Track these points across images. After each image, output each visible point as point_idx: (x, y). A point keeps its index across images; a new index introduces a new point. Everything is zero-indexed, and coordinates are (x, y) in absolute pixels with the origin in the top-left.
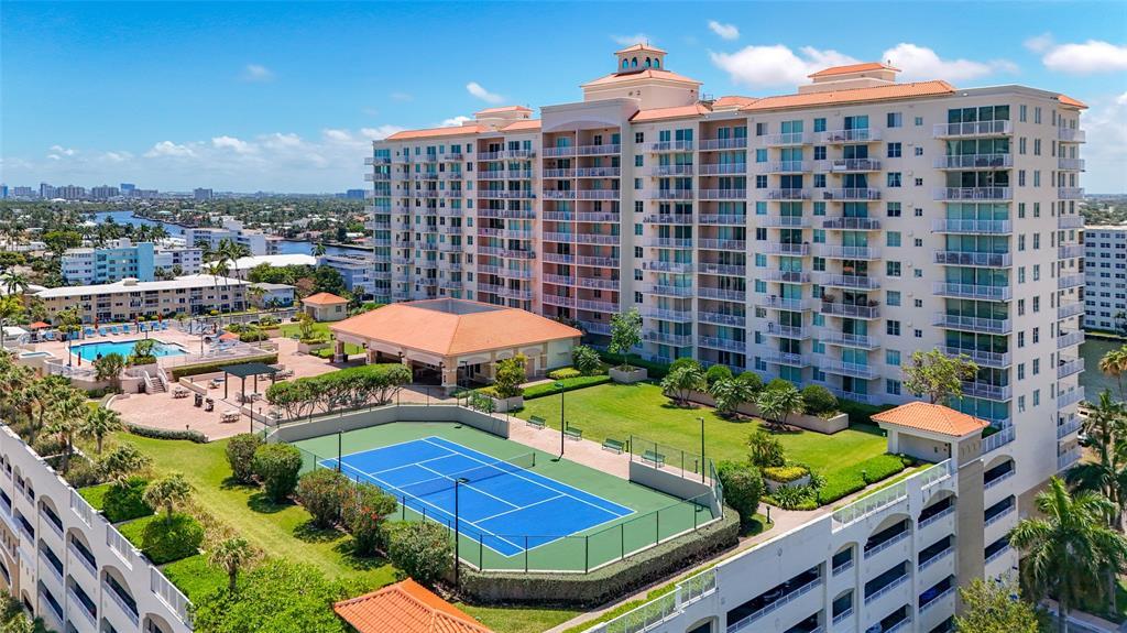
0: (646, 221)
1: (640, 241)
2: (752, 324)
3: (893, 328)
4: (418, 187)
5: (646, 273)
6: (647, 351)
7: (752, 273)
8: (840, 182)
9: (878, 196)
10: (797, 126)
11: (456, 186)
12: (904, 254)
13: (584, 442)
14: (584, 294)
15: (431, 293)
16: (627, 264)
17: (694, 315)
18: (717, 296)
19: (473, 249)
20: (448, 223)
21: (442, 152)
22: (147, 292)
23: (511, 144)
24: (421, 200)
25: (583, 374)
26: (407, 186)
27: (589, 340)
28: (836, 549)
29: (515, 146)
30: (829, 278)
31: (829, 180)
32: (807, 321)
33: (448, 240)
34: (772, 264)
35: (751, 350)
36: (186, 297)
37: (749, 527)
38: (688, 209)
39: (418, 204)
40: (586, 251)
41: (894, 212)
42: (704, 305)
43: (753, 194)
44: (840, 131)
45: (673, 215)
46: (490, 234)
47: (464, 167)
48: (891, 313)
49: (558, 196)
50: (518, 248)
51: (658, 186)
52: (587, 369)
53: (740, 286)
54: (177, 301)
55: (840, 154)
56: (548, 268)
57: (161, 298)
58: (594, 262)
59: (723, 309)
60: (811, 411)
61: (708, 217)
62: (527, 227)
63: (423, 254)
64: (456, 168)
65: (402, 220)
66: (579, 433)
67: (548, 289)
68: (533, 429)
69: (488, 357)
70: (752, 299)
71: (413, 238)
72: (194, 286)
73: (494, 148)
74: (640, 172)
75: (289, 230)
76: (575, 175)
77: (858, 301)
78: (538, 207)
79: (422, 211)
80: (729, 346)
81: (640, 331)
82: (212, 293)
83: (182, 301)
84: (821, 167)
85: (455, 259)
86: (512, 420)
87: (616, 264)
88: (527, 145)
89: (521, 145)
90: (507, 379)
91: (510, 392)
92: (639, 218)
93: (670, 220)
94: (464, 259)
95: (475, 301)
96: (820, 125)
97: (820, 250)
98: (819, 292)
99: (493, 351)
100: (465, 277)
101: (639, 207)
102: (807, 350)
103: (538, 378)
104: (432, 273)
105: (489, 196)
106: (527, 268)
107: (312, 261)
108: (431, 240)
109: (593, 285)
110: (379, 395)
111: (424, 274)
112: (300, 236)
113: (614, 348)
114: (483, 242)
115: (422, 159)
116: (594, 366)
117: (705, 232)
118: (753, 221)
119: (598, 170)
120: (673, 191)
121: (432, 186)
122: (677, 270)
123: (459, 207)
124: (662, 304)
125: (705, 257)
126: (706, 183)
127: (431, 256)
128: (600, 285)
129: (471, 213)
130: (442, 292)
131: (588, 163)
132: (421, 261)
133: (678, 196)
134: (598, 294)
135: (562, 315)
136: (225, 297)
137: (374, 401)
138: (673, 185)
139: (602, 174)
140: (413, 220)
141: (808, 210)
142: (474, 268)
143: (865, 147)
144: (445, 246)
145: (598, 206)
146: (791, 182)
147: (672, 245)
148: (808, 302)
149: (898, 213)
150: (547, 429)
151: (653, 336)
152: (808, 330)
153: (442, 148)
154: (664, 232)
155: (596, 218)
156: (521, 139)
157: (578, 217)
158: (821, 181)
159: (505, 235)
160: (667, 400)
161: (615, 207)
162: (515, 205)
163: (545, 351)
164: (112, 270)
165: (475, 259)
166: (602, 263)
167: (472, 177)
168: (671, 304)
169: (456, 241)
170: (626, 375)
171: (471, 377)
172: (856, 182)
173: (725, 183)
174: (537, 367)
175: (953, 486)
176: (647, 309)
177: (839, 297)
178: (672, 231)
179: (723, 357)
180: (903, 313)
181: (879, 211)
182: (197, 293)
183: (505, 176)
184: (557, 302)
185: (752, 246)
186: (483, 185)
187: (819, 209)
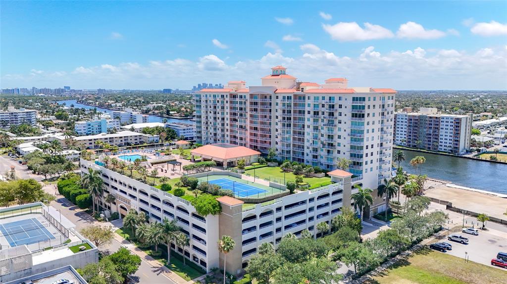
0: (279, 121)
1: (277, 127)
2: (306, 151)
3: (339, 152)
4: (210, 107)
5: (279, 136)
6: (279, 158)
7: (306, 137)
8: (328, 114)
9: (336, 118)
10: (318, 98)
11: (223, 108)
12: (342, 133)
13: (260, 179)
14: (262, 142)
15: (215, 141)
16: (274, 133)
17: (291, 148)
18: (297, 143)
19: (228, 128)
20: (220, 119)
21: (218, 97)
22: (110, 138)
23: (240, 96)
24: (211, 111)
25: (261, 164)
26: (207, 107)
27: (262, 155)
28: (310, 197)
29: (241, 97)
30: (324, 139)
31: (325, 113)
32: (319, 150)
33: (220, 124)
34: (311, 135)
35: (306, 158)
36: (123, 139)
37: (291, 193)
38: (290, 119)
39: (210, 112)
40: (262, 130)
41: (340, 122)
42: (294, 145)
43: (307, 116)
44: (328, 101)
45: (286, 120)
46: (234, 123)
47: (225, 102)
48: (338, 148)
49: (254, 113)
50: (242, 128)
51: (282, 112)
52: (262, 163)
53: (303, 140)
54: (120, 141)
55: (328, 106)
56: (251, 134)
57: (115, 140)
58: (264, 133)
59: (299, 147)
60: (316, 173)
61: (295, 121)
62: (245, 122)
63: (212, 128)
64: (223, 102)
65: (205, 117)
66: (258, 177)
67: (251, 140)
68: (247, 177)
69: (235, 159)
70: (306, 144)
71: (209, 123)
72: (125, 136)
73: (234, 96)
74: (277, 107)
75: (146, 110)
76: (259, 107)
77: (331, 145)
78: (248, 116)
79: (212, 115)
80: (300, 157)
81: (276, 153)
82: (131, 138)
83: (121, 141)
84: (323, 109)
85: (222, 130)
86: (242, 175)
87: (271, 133)
88: (245, 97)
89: (243, 97)
90: (241, 165)
91: (241, 168)
92: (277, 120)
93: (285, 122)
94: (225, 130)
95: (229, 144)
96: (323, 98)
97: (323, 132)
98: (322, 143)
99: (236, 158)
100: (226, 136)
101: (277, 117)
102: (319, 157)
103: (249, 165)
104: (215, 134)
105: (233, 111)
106: (245, 134)
107: (162, 125)
108: (215, 124)
109: (264, 139)
110: (208, 169)
111: (213, 135)
112: (150, 112)
113: (269, 157)
114: (231, 125)
115: (212, 99)
116: (264, 162)
117: (295, 125)
118: (307, 123)
119: (265, 106)
120: (286, 114)
121: (215, 107)
122: (287, 136)
123: (224, 114)
124: (283, 145)
125: (294, 132)
126: (295, 112)
127: (215, 129)
128: (266, 139)
129: (227, 116)
130: (219, 140)
131: (263, 104)
132: (212, 131)
133: (287, 115)
134: (265, 142)
135: (255, 148)
136: (136, 139)
137: (207, 170)
138: (286, 112)
139: (266, 107)
140: (209, 117)
141: (320, 121)
142: (228, 133)
143: (334, 105)
144: (219, 126)
145: (266, 117)
146: (316, 113)
147: (286, 129)
148: (320, 145)
149: (341, 123)
150: (251, 177)
151: (280, 154)
152: (320, 153)
153: (218, 95)
154: (284, 125)
155: (265, 120)
156: (243, 95)
157: (260, 120)
158: (323, 113)
159: (238, 124)
160: (282, 171)
161: (270, 117)
162: (241, 115)
163: (250, 158)
164: (93, 129)
165: (229, 131)
166: (267, 133)
167: (228, 105)
168: (285, 145)
169: (223, 125)
170: (272, 165)
171: (231, 164)
172: (331, 114)
173: (300, 112)
174: (248, 162)
175: (342, 187)
176: (279, 146)
177: (327, 144)
178: (286, 125)
179: (299, 160)
180: (341, 148)
181: (336, 122)
182: (126, 138)
183: (238, 106)
184: (254, 144)
185: (306, 130)
186: (231, 108)
187: (323, 121)
